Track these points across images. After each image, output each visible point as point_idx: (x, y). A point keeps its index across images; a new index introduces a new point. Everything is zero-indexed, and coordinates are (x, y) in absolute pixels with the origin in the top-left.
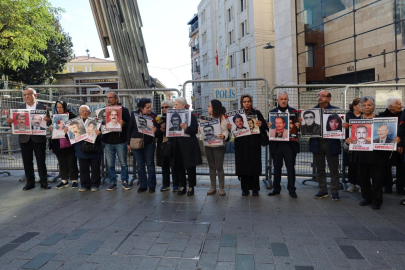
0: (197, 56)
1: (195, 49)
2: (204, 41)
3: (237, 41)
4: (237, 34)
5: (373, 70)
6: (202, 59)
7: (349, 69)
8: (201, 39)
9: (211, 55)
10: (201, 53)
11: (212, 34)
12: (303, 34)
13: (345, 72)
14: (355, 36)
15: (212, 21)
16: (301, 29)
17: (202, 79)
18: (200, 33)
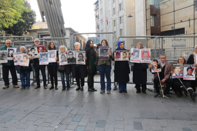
0: (98, 20)
1: (97, 17)
2: (101, 13)
3: (117, 13)
4: (117, 9)
5: (184, 29)
6: (100, 21)
7: (172, 28)
8: (100, 11)
9: (104, 20)
10: (100, 19)
11: (105, 9)
12: (149, 10)
13: (170, 29)
14: (174, 11)
15: (105, 3)
16: (148, 7)
17: (100, 32)
18: (100, 9)
